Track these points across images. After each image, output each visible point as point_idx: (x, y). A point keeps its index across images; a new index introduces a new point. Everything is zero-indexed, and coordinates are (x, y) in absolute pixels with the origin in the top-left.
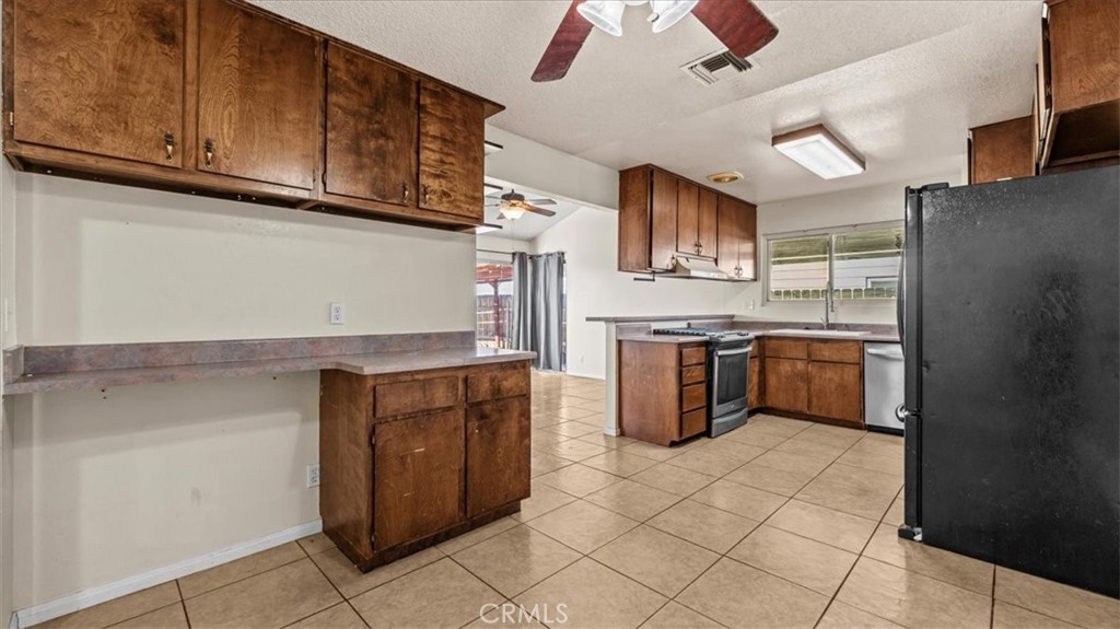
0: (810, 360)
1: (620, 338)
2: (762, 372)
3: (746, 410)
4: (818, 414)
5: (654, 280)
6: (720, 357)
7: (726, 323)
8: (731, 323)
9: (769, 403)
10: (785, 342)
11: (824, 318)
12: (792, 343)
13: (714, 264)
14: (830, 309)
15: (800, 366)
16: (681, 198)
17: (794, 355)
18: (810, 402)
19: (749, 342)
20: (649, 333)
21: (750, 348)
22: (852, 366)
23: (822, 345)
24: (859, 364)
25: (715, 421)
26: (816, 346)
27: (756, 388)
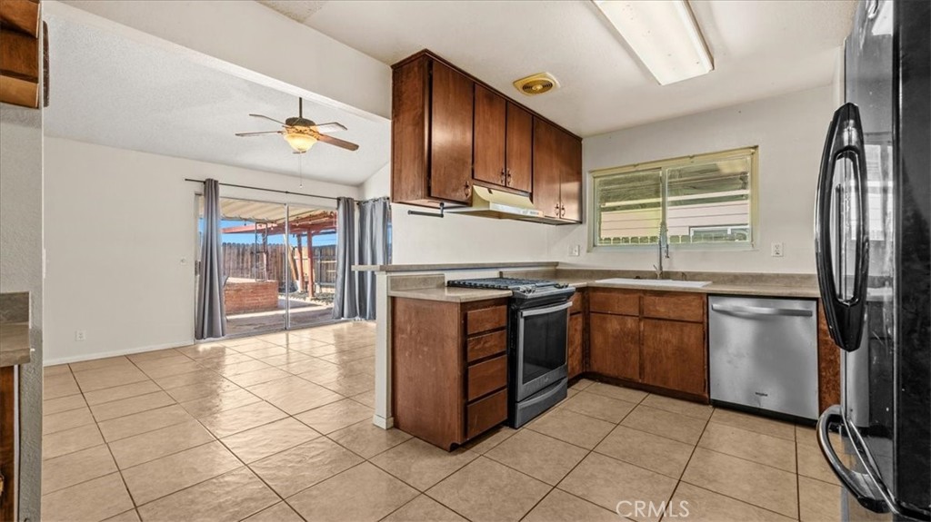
0: (642, 316)
1: (393, 293)
2: (587, 330)
3: (565, 380)
4: (651, 383)
5: (442, 216)
6: (526, 318)
7: (548, 272)
8: (555, 272)
9: (595, 368)
10: (614, 294)
11: (657, 265)
12: (621, 296)
13: (528, 199)
14: (664, 254)
15: (630, 323)
16: (479, 109)
17: (623, 310)
18: (642, 368)
19: (569, 295)
20: (441, 286)
21: (570, 304)
22: (694, 326)
23: (657, 299)
24: (702, 323)
25: (521, 406)
26: (649, 299)
27: (579, 350)
